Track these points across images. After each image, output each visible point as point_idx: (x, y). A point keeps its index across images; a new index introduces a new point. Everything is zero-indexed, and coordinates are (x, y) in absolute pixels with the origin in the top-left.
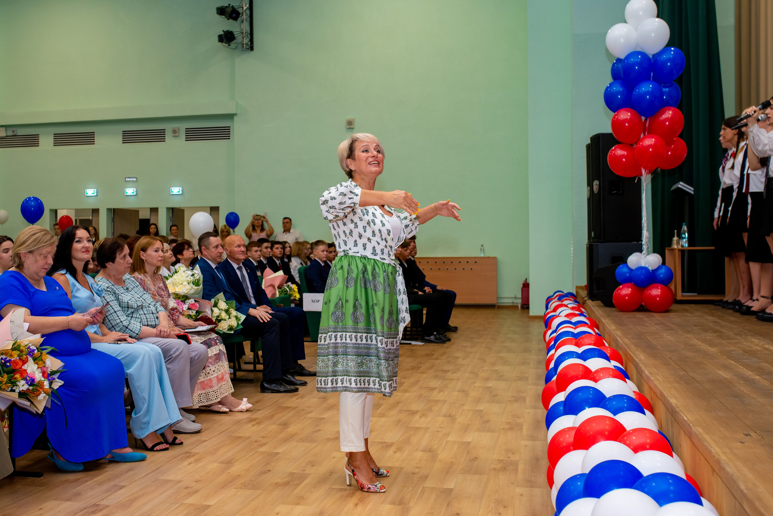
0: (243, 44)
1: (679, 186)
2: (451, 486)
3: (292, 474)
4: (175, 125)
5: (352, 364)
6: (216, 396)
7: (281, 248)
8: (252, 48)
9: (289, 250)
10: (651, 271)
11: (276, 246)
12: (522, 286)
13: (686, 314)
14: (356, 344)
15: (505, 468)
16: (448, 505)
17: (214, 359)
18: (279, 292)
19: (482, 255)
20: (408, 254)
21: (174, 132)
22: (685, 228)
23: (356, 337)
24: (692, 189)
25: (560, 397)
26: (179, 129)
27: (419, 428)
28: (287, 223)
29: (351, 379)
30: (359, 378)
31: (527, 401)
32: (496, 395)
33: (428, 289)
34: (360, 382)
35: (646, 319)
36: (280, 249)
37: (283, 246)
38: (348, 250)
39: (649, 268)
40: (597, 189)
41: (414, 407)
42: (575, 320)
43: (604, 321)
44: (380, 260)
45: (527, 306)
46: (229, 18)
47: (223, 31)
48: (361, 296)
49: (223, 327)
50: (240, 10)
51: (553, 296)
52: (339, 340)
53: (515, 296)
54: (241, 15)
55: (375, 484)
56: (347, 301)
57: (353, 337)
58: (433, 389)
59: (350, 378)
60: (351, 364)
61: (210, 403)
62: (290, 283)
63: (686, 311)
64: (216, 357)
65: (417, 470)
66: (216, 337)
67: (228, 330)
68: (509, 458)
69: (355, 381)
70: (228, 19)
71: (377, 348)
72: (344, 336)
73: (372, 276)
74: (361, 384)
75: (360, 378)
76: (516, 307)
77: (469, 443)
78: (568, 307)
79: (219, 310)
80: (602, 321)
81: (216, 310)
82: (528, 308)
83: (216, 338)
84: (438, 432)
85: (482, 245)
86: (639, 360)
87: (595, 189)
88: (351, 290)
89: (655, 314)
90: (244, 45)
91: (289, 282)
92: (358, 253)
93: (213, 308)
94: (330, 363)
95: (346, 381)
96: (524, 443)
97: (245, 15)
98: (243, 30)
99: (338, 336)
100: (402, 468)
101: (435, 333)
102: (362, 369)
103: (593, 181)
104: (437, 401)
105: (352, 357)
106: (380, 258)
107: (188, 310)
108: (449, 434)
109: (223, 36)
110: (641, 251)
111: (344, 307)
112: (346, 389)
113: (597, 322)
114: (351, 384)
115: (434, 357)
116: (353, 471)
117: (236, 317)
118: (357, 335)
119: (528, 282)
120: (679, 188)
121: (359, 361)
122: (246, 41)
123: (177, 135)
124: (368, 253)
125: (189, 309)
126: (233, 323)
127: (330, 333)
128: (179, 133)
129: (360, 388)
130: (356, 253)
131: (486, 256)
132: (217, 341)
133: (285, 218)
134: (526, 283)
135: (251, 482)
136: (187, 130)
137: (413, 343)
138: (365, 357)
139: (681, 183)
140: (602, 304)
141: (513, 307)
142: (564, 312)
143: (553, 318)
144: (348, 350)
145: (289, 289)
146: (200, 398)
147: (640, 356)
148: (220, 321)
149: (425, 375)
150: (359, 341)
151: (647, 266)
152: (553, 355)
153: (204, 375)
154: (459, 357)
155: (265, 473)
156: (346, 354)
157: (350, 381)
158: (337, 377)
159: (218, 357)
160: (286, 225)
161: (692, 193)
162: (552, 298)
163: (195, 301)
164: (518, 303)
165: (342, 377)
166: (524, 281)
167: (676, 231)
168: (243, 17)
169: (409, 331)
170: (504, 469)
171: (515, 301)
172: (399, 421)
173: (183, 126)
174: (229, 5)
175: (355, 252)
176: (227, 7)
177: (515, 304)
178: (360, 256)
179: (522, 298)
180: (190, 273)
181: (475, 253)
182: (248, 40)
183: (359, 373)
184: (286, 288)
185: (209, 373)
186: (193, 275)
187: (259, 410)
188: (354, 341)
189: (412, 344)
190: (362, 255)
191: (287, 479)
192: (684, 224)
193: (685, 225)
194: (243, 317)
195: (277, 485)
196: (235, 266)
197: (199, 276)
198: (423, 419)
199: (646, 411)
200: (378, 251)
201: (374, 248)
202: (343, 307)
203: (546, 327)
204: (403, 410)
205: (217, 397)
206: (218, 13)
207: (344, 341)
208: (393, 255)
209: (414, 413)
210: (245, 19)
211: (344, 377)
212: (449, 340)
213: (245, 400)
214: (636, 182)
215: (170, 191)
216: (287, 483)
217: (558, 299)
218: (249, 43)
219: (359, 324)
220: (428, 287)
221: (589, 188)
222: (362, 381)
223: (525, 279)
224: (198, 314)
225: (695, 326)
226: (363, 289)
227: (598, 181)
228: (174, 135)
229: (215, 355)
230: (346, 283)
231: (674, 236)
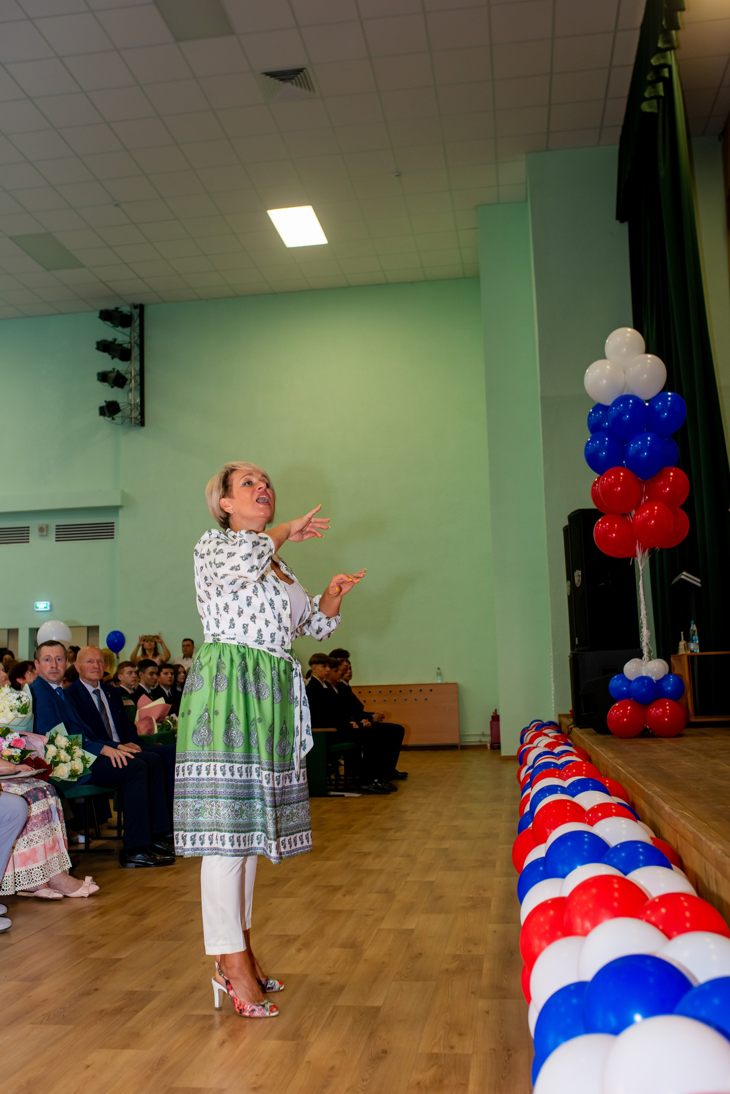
0: (131, 418)
1: (683, 577)
2: (378, 1002)
3: (132, 993)
4: (43, 522)
5: (225, 811)
6: (42, 874)
7: (172, 674)
8: (142, 424)
9: (183, 676)
10: (655, 682)
11: (165, 670)
12: (490, 719)
13: (705, 738)
14: (231, 780)
15: (463, 969)
16: (371, 1035)
17: (40, 818)
18: (158, 727)
19: (439, 682)
20: (339, 676)
21: (41, 530)
22: (694, 627)
23: (231, 769)
24: (699, 580)
25: (539, 852)
26: (47, 526)
27: (339, 912)
28: (188, 646)
29: (224, 836)
30: (236, 835)
31: (497, 866)
32: (455, 860)
33: (366, 722)
34: (238, 841)
35: (654, 745)
36: (170, 675)
37: (174, 671)
38: (219, 635)
39: (652, 678)
40: (579, 581)
41: (336, 881)
42: (557, 750)
43: (597, 749)
44: (267, 651)
45: (498, 744)
46: (113, 385)
47: (106, 401)
48: (238, 705)
49: (62, 772)
50: (128, 376)
51: (529, 727)
52: (204, 775)
53: (483, 732)
54: (128, 382)
55: (262, 1003)
56: (216, 713)
57: (227, 769)
58: (366, 854)
59: (223, 834)
60: (224, 813)
61: (33, 885)
62: (174, 714)
63: (704, 734)
64: (45, 816)
65: (329, 978)
66: (46, 786)
67: (70, 776)
68: (470, 951)
69: (231, 840)
70: (112, 387)
71: (262, 787)
72: (212, 768)
73: (254, 675)
74: (239, 845)
75: (238, 835)
76: (484, 747)
77: (412, 930)
78: (549, 736)
79: (57, 748)
80: (594, 749)
81: (52, 748)
82: (499, 748)
83: (45, 788)
84: (367, 916)
85: (439, 669)
86: (653, 793)
87: (576, 581)
88: (223, 695)
89: (663, 739)
90: (133, 420)
91: (172, 713)
92: (234, 639)
93: (48, 746)
94: (189, 810)
95: (217, 840)
96: (491, 927)
97: (134, 382)
98: (131, 401)
99: (203, 768)
100: (306, 976)
101: (376, 781)
102: (241, 820)
103: (574, 571)
104: (370, 872)
105: (226, 800)
106: (268, 649)
107: (9, 749)
108: (383, 918)
109: (105, 408)
110: (640, 656)
111: (212, 723)
112: (216, 851)
113: (589, 752)
114: (223, 844)
115: (373, 811)
116: (228, 982)
117: (83, 759)
118: (233, 767)
119: (498, 714)
120: (682, 579)
121: (237, 807)
122: (136, 414)
123: (44, 533)
124: (250, 641)
125: (10, 747)
126: (79, 766)
127: (189, 763)
128: (47, 532)
129: (238, 851)
130: (231, 639)
131: (445, 682)
132: (48, 792)
133: (185, 640)
134: (495, 715)
135: (62, 1010)
136: (58, 528)
137: (346, 794)
138: (246, 801)
139: (684, 573)
140: (594, 732)
141: (481, 747)
142: (542, 742)
143: (530, 750)
144: (219, 790)
145: (172, 723)
146: (19, 879)
147: (653, 787)
148: (57, 764)
149: (357, 836)
150: (237, 776)
151: (650, 676)
152: (529, 795)
153: (26, 844)
154: (407, 811)
155: (88, 994)
156: (215, 796)
157: (222, 838)
158: (203, 833)
159: (47, 816)
160: (186, 648)
161: (699, 585)
162: (529, 729)
163: (21, 736)
164: (486, 742)
165: (211, 833)
166: (493, 713)
167: (682, 633)
168: (131, 385)
169: (342, 780)
170: (461, 970)
171: (483, 739)
172: (312, 902)
173: (53, 523)
174: (114, 369)
175: (229, 639)
176: (110, 372)
177: (483, 744)
178: (237, 644)
179: (492, 735)
180: (16, 695)
181: (430, 679)
182: (138, 413)
183: (237, 827)
184: (169, 721)
185: (32, 840)
186: (19, 699)
187: (109, 893)
188: (228, 775)
189: (345, 796)
190: (239, 643)
191: (120, 1003)
192: (692, 622)
193: (694, 624)
194: (92, 758)
195: (102, 1013)
196: (90, 689)
197: (28, 700)
198: (348, 898)
199: (673, 866)
200: (266, 637)
201: (260, 631)
202: (210, 722)
203: (521, 764)
204: (321, 886)
205: (43, 876)
206: (99, 380)
207: (212, 775)
208: (289, 643)
209: (336, 889)
210: (134, 387)
211: (212, 832)
212: (395, 789)
213: (88, 879)
214: (631, 564)
215: (33, 606)
216: (119, 1011)
217: (535, 729)
218: (139, 417)
219: (236, 750)
220: (366, 719)
221: (569, 582)
222: (242, 840)
223: (494, 711)
224: (23, 754)
225: (720, 750)
226: (241, 696)
227: (580, 571)
228: (40, 534)
229: (43, 812)
230: (214, 684)
231: (680, 640)
